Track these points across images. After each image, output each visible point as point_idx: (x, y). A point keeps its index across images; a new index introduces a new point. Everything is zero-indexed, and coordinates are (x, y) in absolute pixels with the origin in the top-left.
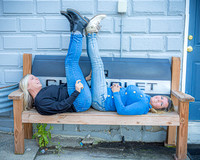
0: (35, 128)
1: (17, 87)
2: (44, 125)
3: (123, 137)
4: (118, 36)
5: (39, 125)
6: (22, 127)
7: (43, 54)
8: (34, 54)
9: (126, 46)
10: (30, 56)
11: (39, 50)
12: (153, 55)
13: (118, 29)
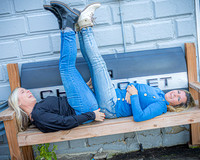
0: (36, 150)
1: (6, 105)
2: (47, 145)
3: (141, 146)
4: (118, 27)
5: (39, 146)
6: (19, 152)
7: (31, 61)
8: (20, 63)
9: (129, 38)
10: (16, 65)
11: (25, 57)
12: (163, 45)
13: (117, 19)
